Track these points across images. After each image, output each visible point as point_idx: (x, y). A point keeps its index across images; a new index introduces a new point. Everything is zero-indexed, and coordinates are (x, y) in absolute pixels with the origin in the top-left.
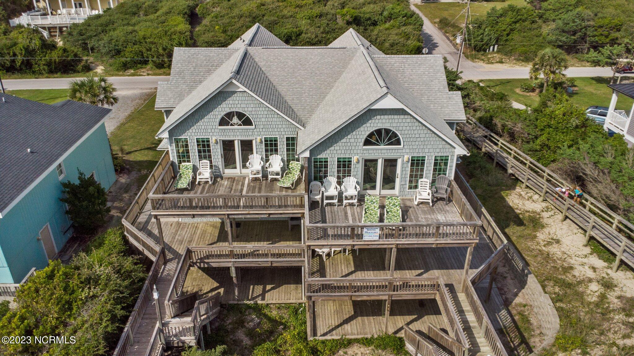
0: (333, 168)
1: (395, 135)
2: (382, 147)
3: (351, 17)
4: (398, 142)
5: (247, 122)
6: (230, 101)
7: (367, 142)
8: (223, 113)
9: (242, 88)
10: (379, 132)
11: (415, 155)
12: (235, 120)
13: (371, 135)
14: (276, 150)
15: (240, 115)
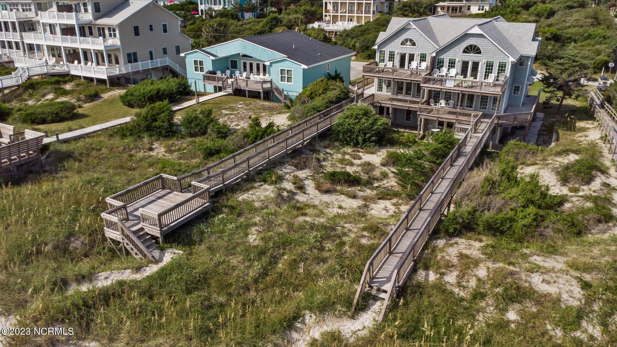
0: (446, 63)
1: (479, 49)
2: (472, 54)
3: (551, 35)
4: (480, 53)
5: (414, 44)
6: (407, 33)
7: (464, 52)
8: (403, 39)
9: (414, 27)
10: (471, 46)
11: (489, 60)
12: (409, 43)
13: (467, 48)
14: (425, 61)
15: (411, 41)
